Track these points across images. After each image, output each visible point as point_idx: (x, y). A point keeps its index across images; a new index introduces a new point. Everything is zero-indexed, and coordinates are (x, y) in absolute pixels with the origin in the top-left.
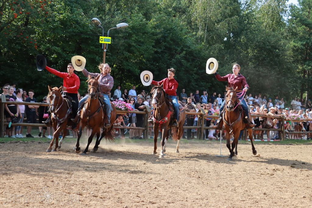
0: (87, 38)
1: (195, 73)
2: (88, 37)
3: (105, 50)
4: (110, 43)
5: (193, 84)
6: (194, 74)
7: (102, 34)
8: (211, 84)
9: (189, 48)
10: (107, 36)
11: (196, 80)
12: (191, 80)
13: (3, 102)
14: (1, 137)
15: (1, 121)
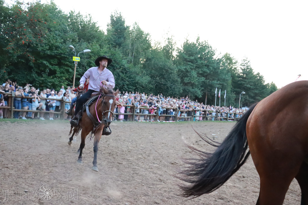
0: (65, 57)
1: (127, 81)
2: (66, 56)
3: (76, 65)
4: (79, 61)
5: (125, 87)
7: (75, 55)
8: (135, 87)
9: (124, 66)
10: (77, 57)
11: (127, 85)
12: (125, 84)
14: (11, 118)
15: (11, 108)
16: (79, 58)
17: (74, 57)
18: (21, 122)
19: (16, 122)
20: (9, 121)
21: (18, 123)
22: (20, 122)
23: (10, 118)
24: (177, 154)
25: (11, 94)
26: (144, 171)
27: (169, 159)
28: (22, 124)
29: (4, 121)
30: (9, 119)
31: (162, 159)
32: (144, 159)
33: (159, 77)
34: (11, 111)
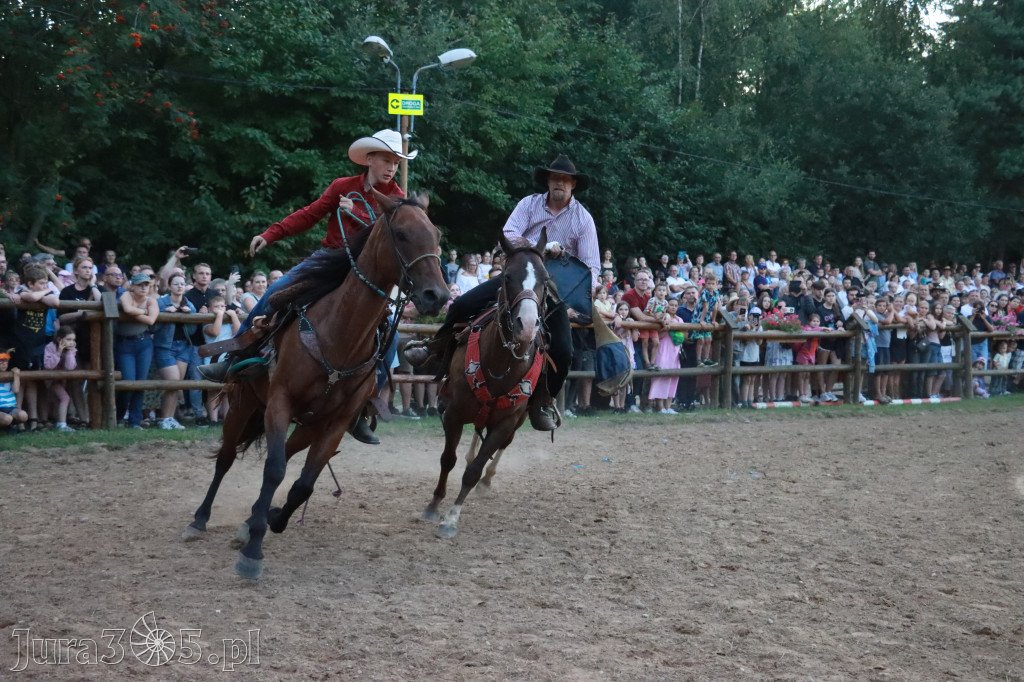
0: (347, 100)
1: (677, 197)
2: (351, 95)
4: (420, 112)
5: (671, 230)
6: (671, 199)
7: (395, 85)
8: (724, 229)
9: (653, 118)
10: (410, 92)
11: (679, 219)
12: (664, 217)
13: (108, 315)
14: (107, 427)
15: (105, 378)
16: (420, 97)
17: (392, 96)
18: (158, 445)
19: (135, 445)
20: (100, 440)
21: (141, 448)
22: (154, 441)
23: (101, 427)
24: (1004, 578)
25: (101, 308)
26: (824, 667)
27: (959, 603)
28: (161, 451)
29: (75, 443)
30: (102, 432)
31: (915, 606)
32: (813, 604)
33: (848, 163)
34: (104, 392)
